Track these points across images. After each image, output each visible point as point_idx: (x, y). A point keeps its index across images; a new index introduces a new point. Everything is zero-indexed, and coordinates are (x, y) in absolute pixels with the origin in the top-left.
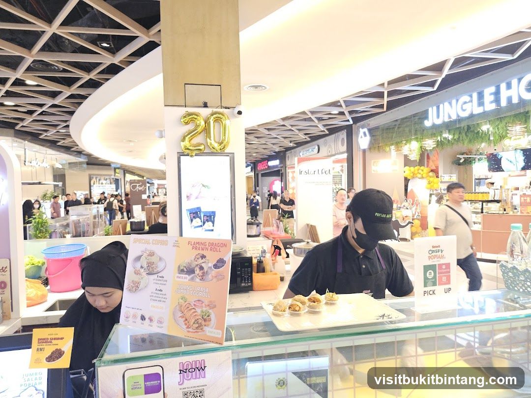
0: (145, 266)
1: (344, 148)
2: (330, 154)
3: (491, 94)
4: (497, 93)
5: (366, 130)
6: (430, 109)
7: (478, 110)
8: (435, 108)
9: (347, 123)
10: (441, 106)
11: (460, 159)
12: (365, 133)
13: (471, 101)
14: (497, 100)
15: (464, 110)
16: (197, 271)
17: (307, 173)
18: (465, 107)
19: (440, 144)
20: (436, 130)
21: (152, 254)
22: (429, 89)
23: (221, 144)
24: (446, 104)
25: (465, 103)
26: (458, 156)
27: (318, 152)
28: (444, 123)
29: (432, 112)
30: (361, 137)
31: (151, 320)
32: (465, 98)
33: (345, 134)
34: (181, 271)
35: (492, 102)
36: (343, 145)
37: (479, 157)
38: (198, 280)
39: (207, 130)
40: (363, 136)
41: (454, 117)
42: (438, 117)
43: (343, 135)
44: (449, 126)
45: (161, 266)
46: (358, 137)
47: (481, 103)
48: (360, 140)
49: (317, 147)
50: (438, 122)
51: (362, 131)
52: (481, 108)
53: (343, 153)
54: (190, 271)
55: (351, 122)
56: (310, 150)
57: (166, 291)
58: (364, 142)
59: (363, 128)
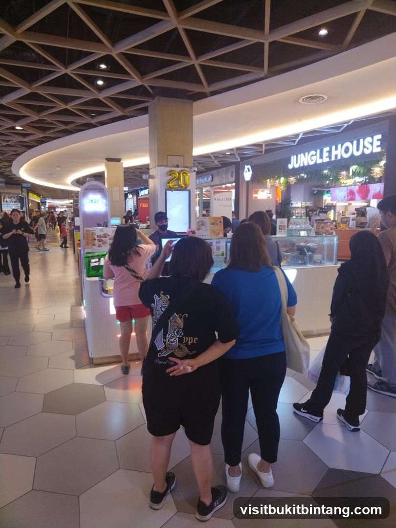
0: (201, 223)
1: (233, 179)
2: (221, 183)
3: (327, 152)
4: (330, 152)
5: (249, 167)
6: (292, 157)
7: (319, 161)
8: (295, 156)
9: (236, 160)
10: (299, 156)
11: (314, 191)
12: (248, 169)
13: (316, 155)
14: (330, 157)
15: (312, 160)
17: (218, 200)
18: (313, 158)
19: (300, 181)
20: (295, 172)
21: (202, 221)
22: (293, 144)
23: (185, 185)
24: (302, 154)
25: (312, 155)
26: (313, 189)
27: (212, 180)
28: (300, 167)
29: (293, 158)
31: (205, 235)
32: (313, 152)
33: (234, 168)
34: (211, 224)
35: (326, 157)
36: (232, 176)
37: (327, 190)
38: (216, 226)
39: (179, 179)
40: (247, 171)
41: (306, 164)
42: (297, 163)
43: (232, 169)
45: (206, 223)
46: (243, 171)
47: (321, 157)
48: (245, 174)
49: (211, 177)
50: (297, 166)
51: (246, 167)
52: (322, 160)
53: (231, 183)
54: (214, 224)
55: (239, 160)
56: (205, 179)
57: (209, 228)
58: (248, 175)
59: (247, 165)
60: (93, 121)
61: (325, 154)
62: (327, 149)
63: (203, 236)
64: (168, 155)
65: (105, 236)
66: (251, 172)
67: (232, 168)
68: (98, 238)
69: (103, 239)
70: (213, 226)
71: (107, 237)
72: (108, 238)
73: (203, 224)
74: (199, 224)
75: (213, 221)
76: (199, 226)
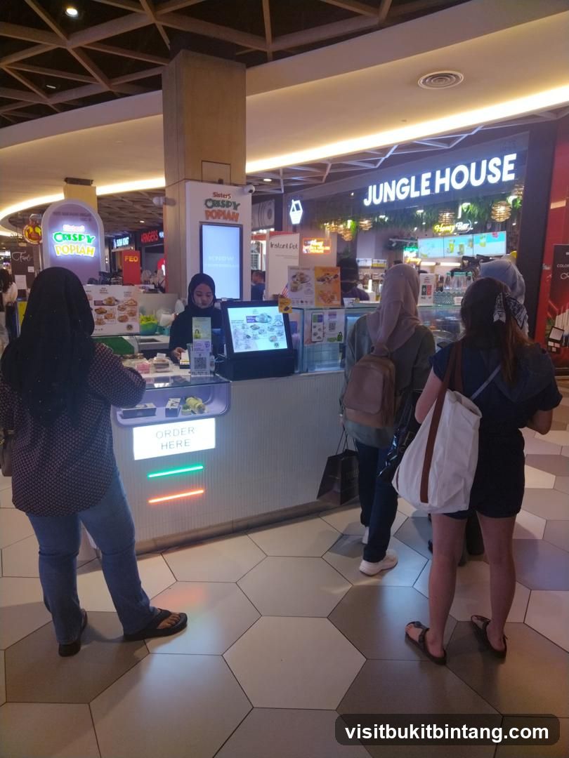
0: (299, 279)
1: (271, 221)
3: (427, 180)
4: (432, 180)
5: (298, 202)
6: (370, 187)
7: (415, 194)
8: (375, 187)
9: (278, 192)
10: (381, 185)
11: (392, 243)
12: (297, 206)
13: (409, 184)
14: (432, 187)
15: (402, 193)
16: (326, 280)
17: (277, 246)
18: (404, 189)
19: (377, 226)
20: (374, 210)
21: (302, 274)
22: (372, 167)
24: (386, 184)
25: (403, 185)
26: (391, 239)
28: (382, 204)
29: (372, 190)
30: (293, 210)
31: (306, 302)
32: (404, 180)
33: (273, 204)
34: (318, 280)
35: (426, 188)
36: (269, 218)
37: (410, 242)
38: (327, 284)
40: (295, 209)
41: (393, 199)
42: (377, 197)
44: (387, 207)
45: (308, 279)
46: (289, 209)
47: (418, 188)
48: (291, 214)
50: (377, 202)
51: (294, 203)
52: (419, 192)
53: (270, 227)
54: (323, 280)
55: (283, 191)
57: (313, 289)
58: (296, 216)
59: (295, 200)
60: (50, 102)
61: (425, 184)
62: (428, 175)
63: (302, 302)
64: (202, 161)
65: (111, 302)
66: (301, 211)
67: (270, 204)
68: (97, 307)
69: (107, 308)
70: (321, 283)
71: (114, 305)
72: (116, 307)
73: (303, 280)
74: (295, 279)
75: (321, 275)
76: (295, 283)
